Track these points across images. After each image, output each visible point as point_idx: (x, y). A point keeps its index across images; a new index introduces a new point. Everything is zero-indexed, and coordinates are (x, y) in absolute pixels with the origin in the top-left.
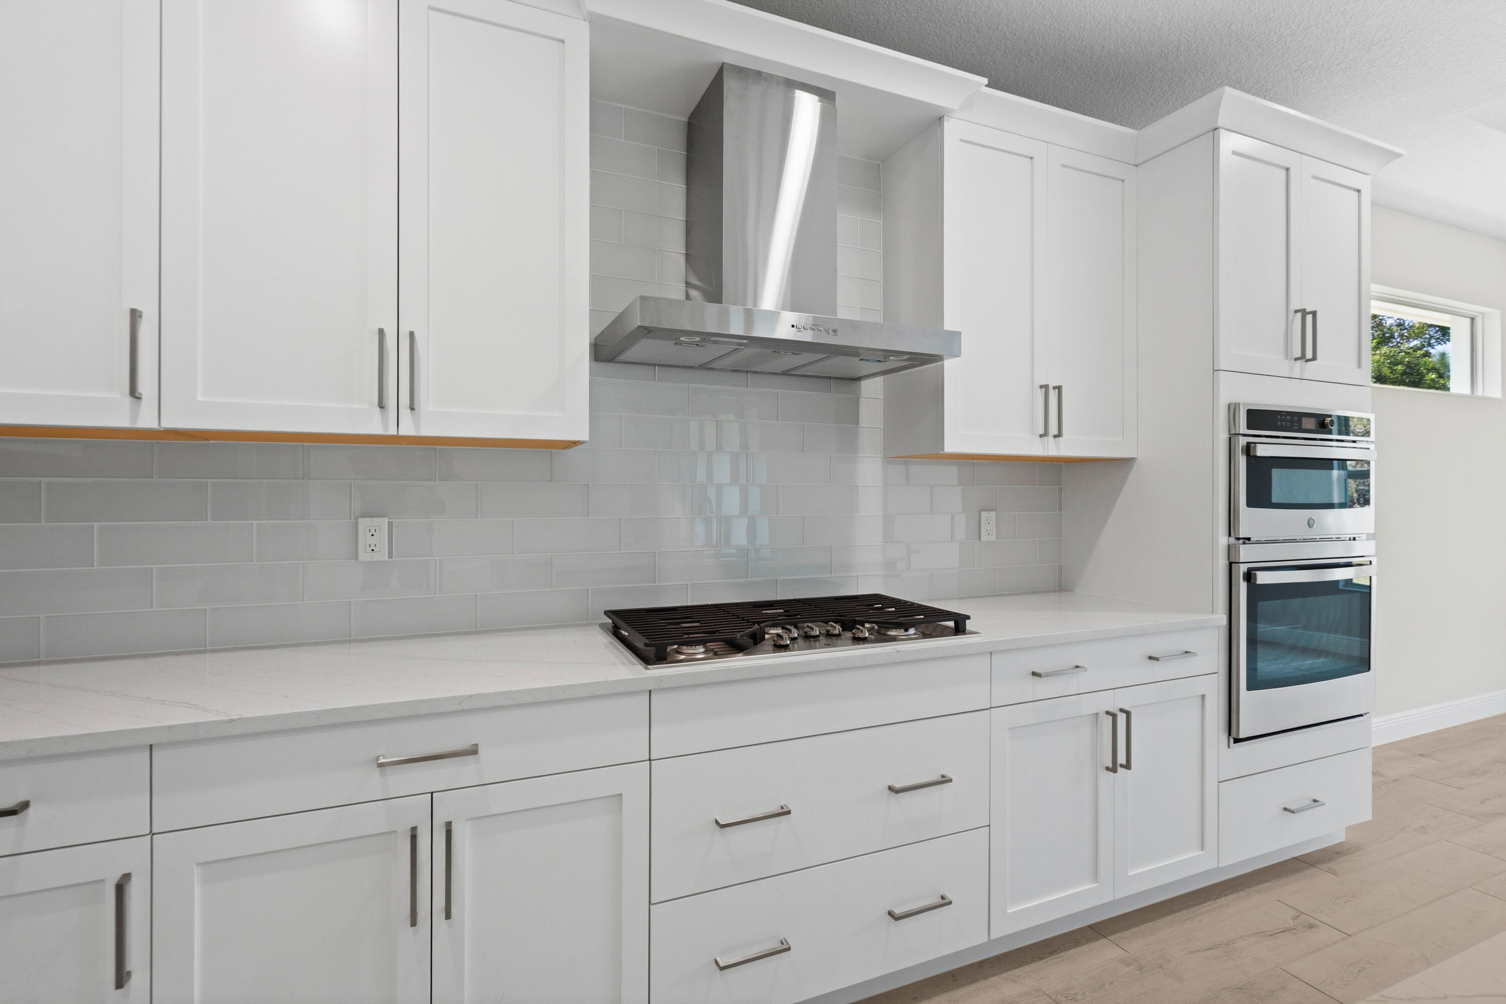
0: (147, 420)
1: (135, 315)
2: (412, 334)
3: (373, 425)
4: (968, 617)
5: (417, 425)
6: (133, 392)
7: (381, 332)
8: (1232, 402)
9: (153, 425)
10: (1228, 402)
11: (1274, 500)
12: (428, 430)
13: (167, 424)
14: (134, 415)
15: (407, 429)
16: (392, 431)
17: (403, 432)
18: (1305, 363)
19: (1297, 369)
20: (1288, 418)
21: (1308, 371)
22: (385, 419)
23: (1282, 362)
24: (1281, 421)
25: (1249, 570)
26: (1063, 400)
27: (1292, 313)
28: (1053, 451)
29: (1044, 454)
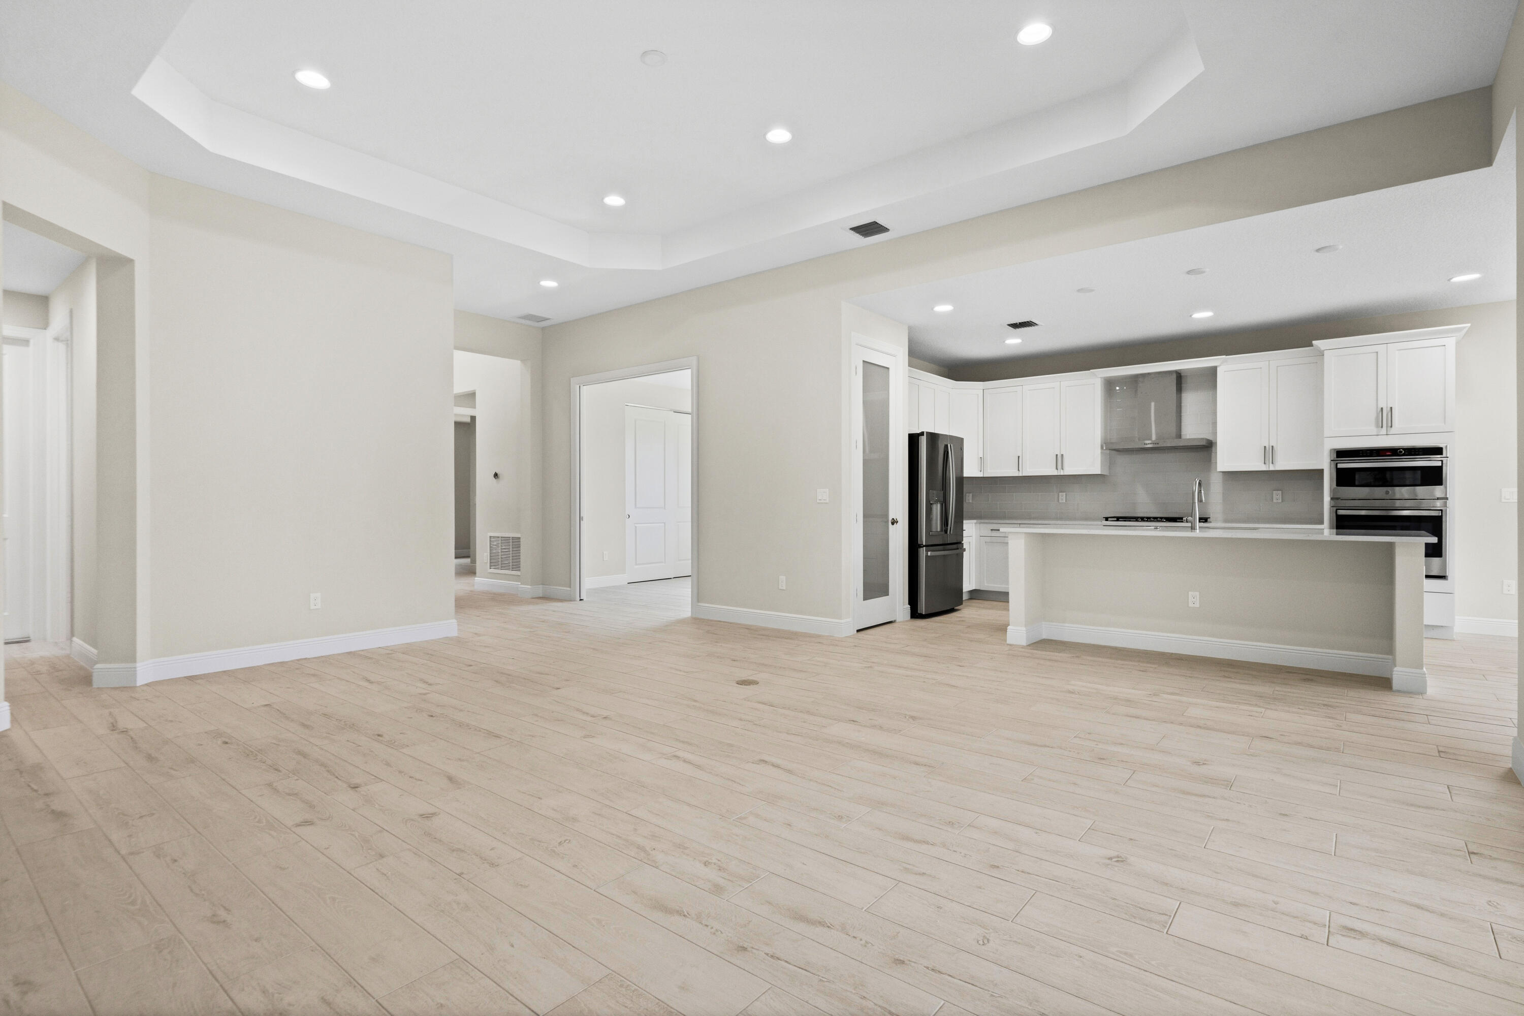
0: (1021, 475)
1: (1019, 457)
2: (1063, 454)
3: (1052, 473)
5: (1064, 472)
6: (1019, 470)
7: (1057, 455)
8: (1332, 448)
10: (1330, 448)
12: (1066, 473)
13: (1023, 475)
14: (1019, 474)
15: (1060, 474)
16: (1056, 474)
18: (1390, 428)
19: (1384, 431)
20: (1368, 452)
21: (1392, 431)
22: (1058, 472)
23: (1373, 429)
24: (1362, 453)
25: (1337, 510)
26: (1276, 449)
27: (1379, 409)
28: (1272, 468)
29: (1268, 470)
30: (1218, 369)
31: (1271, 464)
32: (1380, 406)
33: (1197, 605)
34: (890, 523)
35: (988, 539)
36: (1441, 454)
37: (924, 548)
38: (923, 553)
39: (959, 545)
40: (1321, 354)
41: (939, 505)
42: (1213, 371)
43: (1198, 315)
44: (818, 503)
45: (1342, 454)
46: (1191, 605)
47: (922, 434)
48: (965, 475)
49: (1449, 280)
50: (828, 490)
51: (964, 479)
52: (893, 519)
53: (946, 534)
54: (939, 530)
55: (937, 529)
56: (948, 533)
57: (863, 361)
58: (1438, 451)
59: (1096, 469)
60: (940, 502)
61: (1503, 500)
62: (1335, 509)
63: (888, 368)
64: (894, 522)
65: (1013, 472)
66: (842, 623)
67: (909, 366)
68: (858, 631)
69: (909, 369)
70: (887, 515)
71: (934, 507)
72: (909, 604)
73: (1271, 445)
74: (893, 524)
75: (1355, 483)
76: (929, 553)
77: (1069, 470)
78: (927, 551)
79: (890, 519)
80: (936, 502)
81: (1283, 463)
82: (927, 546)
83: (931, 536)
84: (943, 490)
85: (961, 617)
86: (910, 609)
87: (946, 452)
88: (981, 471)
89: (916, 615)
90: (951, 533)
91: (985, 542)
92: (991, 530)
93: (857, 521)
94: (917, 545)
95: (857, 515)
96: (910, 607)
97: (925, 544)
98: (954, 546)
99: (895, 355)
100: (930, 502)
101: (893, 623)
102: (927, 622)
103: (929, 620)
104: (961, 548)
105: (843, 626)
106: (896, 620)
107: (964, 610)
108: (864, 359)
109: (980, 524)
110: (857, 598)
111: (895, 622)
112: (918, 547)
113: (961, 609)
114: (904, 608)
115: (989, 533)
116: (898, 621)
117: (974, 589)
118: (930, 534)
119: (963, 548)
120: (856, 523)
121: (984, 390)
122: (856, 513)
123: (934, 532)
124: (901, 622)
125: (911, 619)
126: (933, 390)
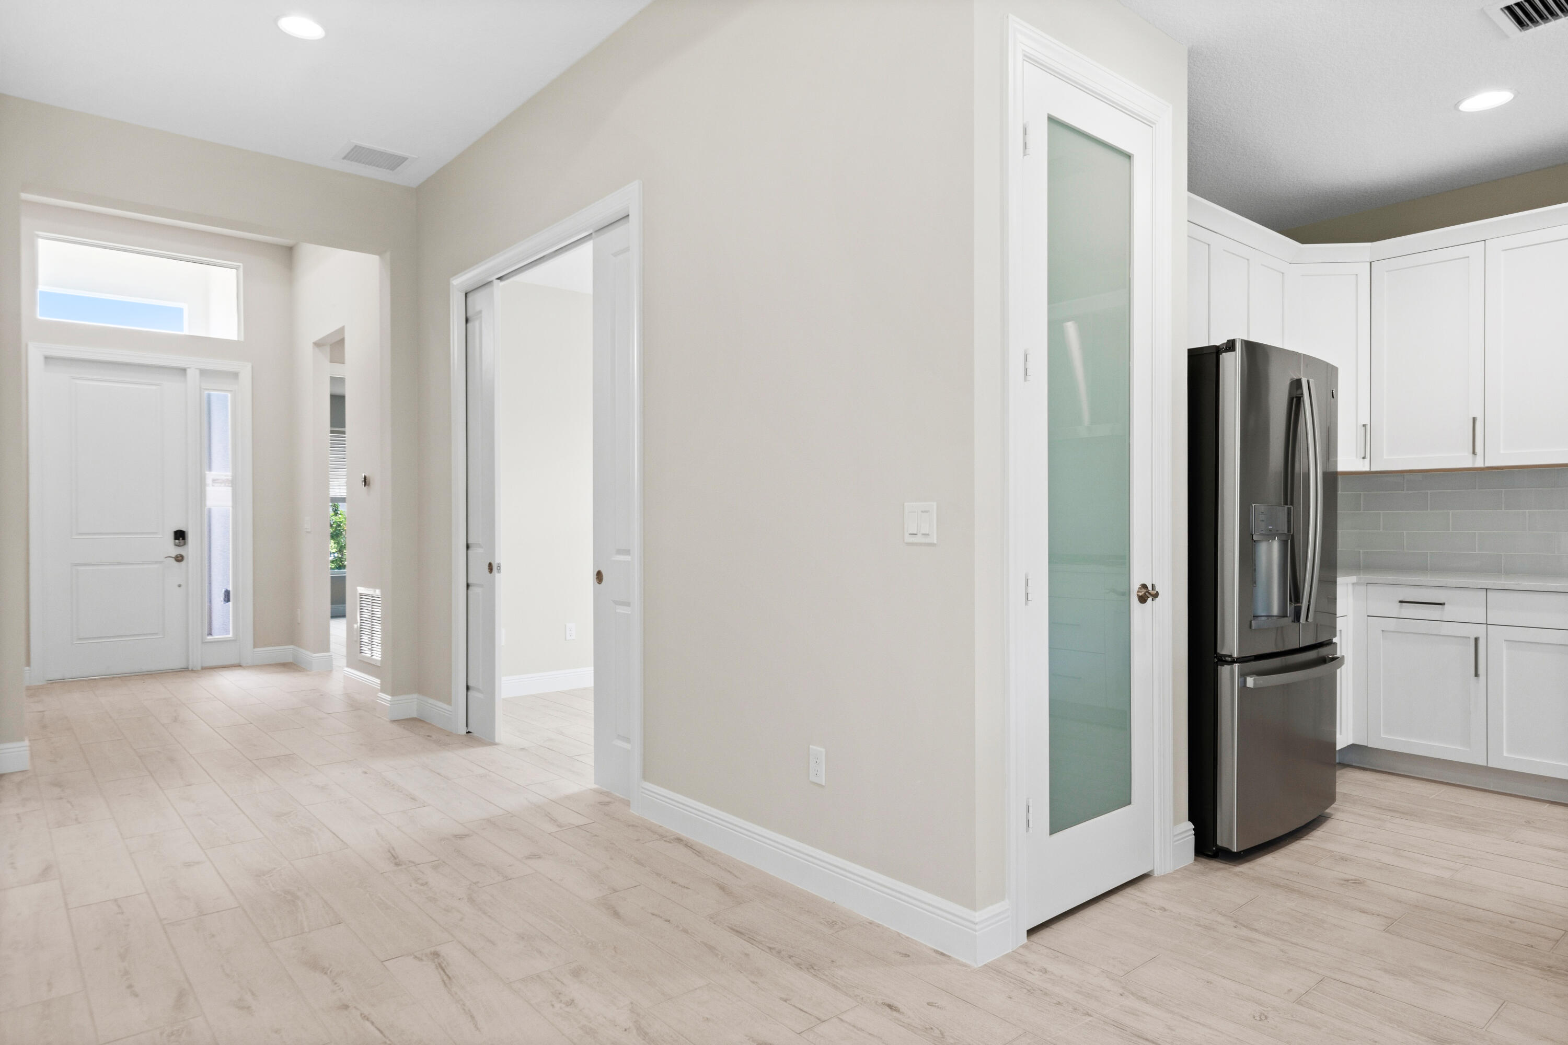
0: (1479, 464)
1: (1474, 419)
6: (1474, 453)
9: (1482, 465)
13: (1487, 464)
14: (1474, 462)
34: (1134, 600)
35: (1391, 624)
37: (1236, 666)
38: (1229, 677)
39: (1324, 651)
41: (1276, 545)
44: (909, 544)
47: (1230, 346)
48: (1341, 468)
50: (935, 504)
51: (1339, 477)
52: (1144, 586)
53: (1296, 624)
54: (1275, 611)
55: (1269, 606)
56: (1303, 619)
57: (1051, 119)
60: (1279, 535)
63: (1129, 156)
64: (1147, 594)
65: (1462, 460)
66: (975, 923)
67: (1189, 190)
68: (1031, 932)
69: (1189, 198)
70: (1125, 577)
71: (1263, 548)
72: (1189, 820)
74: (1142, 600)
76: (1250, 682)
78: (1243, 675)
79: (1134, 586)
80: (1270, 536)
82: (1240, 660)
83: (1255, 629)
84: (1286, 503)
85: (1344, 859)
86: (1194, 836)
87: (1295, 400)
88: (1364, 458)
89: (1210, 853)
90: (1309, 620)
91: (1383, 631)
92: (1401, 602)
93: (1030, 598)
94: (1215, 657)
95: (1029, 581)
96: (1194, 827)
97: (1235, 655)
98: (1312, 655)
99: (1149, 123)
100: (1253, 535)
101: (1145, 885)
102: (1236, 874)
103: (1250, 869)
104: (1333, 660)
105: (977, 927)
106: (1152, 871)
107: (1338, 815)
108: (1050, 113)
109: (1370, 587)
110: (1027, 831)
111: (1147, 880)
112: (1219, 662)
113: (1332, 815)
114: (1175, 836)
115: (1395, 610)
116: (1156, 874)
117: (1368, 746)
118: (1251, 623)
119: (1338, 658)
120: (1026, 604)
121: (1372, 263)
122: (1026, 576)
123: (1263, 618)
124: (1164, 878)
125: (1196, 863)
126: (1247, 261)
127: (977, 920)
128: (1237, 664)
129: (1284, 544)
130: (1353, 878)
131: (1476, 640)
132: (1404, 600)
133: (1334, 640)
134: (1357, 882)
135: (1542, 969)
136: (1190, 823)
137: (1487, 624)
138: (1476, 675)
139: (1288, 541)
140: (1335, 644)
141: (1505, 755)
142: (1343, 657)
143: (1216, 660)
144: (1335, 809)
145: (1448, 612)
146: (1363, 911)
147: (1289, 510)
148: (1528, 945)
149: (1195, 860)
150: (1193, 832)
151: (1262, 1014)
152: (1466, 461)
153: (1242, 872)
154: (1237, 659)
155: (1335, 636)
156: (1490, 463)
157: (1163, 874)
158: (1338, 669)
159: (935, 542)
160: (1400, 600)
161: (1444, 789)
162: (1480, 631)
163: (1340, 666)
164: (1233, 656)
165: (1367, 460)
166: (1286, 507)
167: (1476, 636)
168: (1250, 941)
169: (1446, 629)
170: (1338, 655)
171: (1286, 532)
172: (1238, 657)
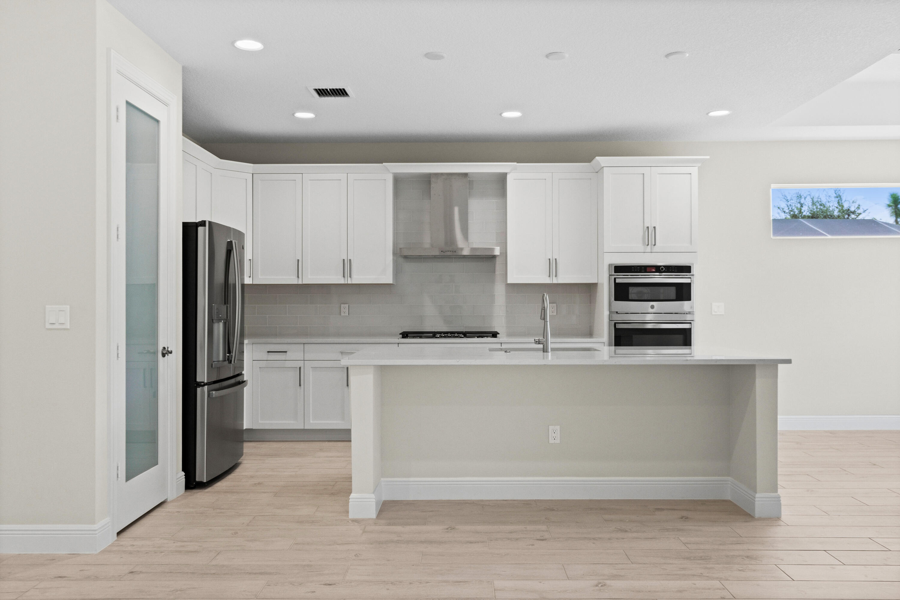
0: (300, 283)
1: (298, 260)
2: (350, 260)
3: (342, 281)
4: (499, 334)
5: (351, 280)
6: (298, 277)
7: (344, 260)
8: (610, 264)
9: (301, 283)
10: (609, 264)
11: (630, 298)
12: (354, 282)
13: (303, 283)
14: (298, 281)
15: (349, 282)
16: (346, 283)
17: (349, 283)
18: (653, 246)
19: (649, 249)
20: (639, 268)
21: (656, 249)
22: (345, 280)
23: (640, 247)
24: (634, 269)
25: (615, 323)
26: (558, 263)
27: (645, 228)
28: (555, 281)
29: (552, 283)
30: (509, 177)
31: (554, 278)
32: (646, 225)
33: (558, 441)
34: (160, 355)
35: (263, 364)
36: (690, 272)
38: (202, 393)
39: (239, 379)
40: (599, 171)
41: (221, 325)
42: (502, 179)
43: (507, 115)
45: (619, 269)
46: (551, 441)
47: (203, 223)
49: (707, 114)
52: (164, 348)
53: (228, 364)
54: (221, 358)
55: (219, 358)
56: (232, 362)
57: (128, 103)
58: (686, 269)
59: (388, 278)
60: (223, 320)
61: (713, 313)
62: (613, 323)
63: (158, 121)
64: (166, 353)
65: (292, 280)
66: (95, 530)
68: (119, 533)
70: (156, 344)
71: (216, 326)
72: (183, 470)
73: (554, 258)
74: (164, 355)
75: (628, 297)
76: (212, 394)
77: (357, 279)
78: (210, 391)
79: (160, 349)
80: (219, 320)
81: (563, 278)
82: (207, 384)
83: (214, 368)
84: (225, 304)
85: (252, 477)
86: (184, 479)
87: (229, 251)
88: (250, 277)
89: (192, 486)
90: (235, 362)
91: (260, 367)
92: (268, 352)
93: (119, 356)
94: (195, 384)
95: (119, 347)
96: (184, 474)
97: (206, 382)
98: (232, 381)
99: (166, 105)
100: (213, 320)
101: (164, 506)
102: (207, 492)
103: (212, 489)
104: (242, 383)
105: (97, 532)
106: (166, 499)
107: (245, 462)
108: (127, 100)
109: (254, 346)
110: (117, 480)
111: (165, 504)
112: (197, 386)
113: (242, 462)
114: (177, 479)
115: (265, 356)
116: (168, 500)
117: (253, 428)
118: (212, 364)
119: (245, 381)
120: (118, 359)
121: (254, 174)
122: (118, 344)
123: (216, 362)
124: (172, 501)
125: (186, 492)
126: (195, 166)
127: (96, 529)
128: (206, 386)
129: (225, 324)
130: (258, 482)
131: (300, 368)
132: (270, 351)
133: (243, 373)
134: (259, 484)
135: (330, 494)
136: (183, 472)
137: (304, 360)
138: (300, 385)
139: (226, 323)
140: (243, 374)
141: (311, 422)
142: (247, 380)
143: (195, 385)
144: (242, 459)
145: (289, 356)
146: (265, 493)
147: (227, 307)
148: (324, 489)
149: (185, 491)
150: (184, 477)
151: (235, 533)
152: (293, 280)
153: (209, 491)
154: (206, 383)
155: (243, 370)
156: (305, 282)
157: (172, 500)
158: (244, 387)
159: (68, 327)
160: (268, 351)
161: (287, 443)
162: (301, 364)
163: (245, 386)
164: (205, 382)
165: (251, 278)
166: (226, 306)
167: (300, 366)
168: (221, 513)
169: (288, 364)
170: (245, 379)
171: (226, 318)
172: (207, 382)
